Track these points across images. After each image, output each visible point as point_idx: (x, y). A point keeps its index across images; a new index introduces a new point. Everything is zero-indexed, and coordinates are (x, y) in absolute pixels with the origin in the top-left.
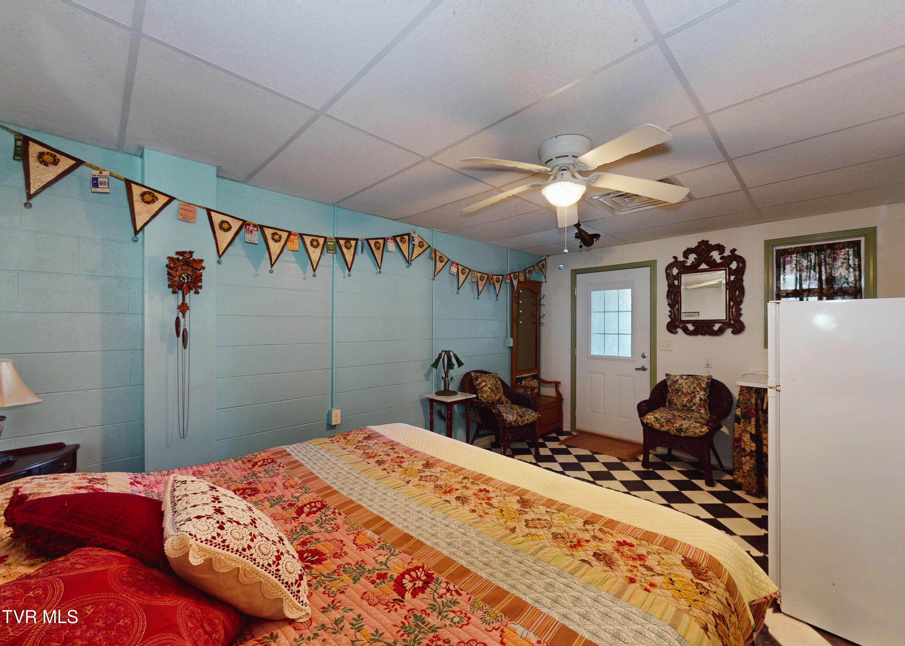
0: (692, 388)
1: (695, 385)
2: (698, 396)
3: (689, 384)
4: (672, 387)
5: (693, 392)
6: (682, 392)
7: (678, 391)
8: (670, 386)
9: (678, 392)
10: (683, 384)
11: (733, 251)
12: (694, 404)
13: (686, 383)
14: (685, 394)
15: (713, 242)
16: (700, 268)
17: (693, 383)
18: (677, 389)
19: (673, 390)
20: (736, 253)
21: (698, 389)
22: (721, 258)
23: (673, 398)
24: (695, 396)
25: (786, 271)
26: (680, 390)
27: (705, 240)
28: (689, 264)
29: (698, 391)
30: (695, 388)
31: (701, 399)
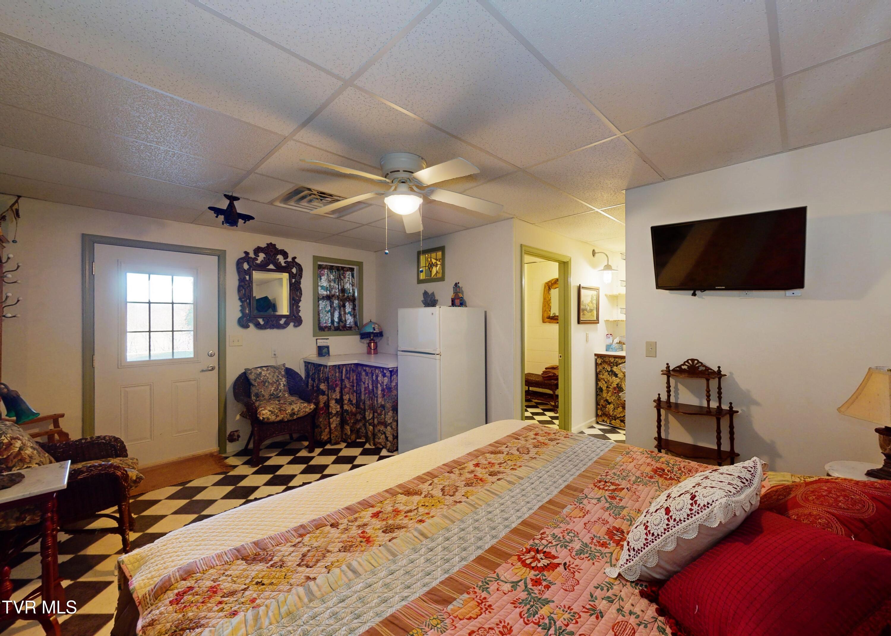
0: (276, 377)
1: (277, 374)
2: (282, 383)
3: (272, 374)
4: (258, 380)
5: (278, 381)
6: (269, 382)
7: (264, 382)
8: (255, 380)
9: (265, 384)
10: (267, 375)
11: (294, 258)
12: (280, 391)
13: (269, 374)
14: (271, 384)
15: (279, 247)
16: (269, 267)
17: (275, 373)
18: (263, 381)
19: (258, 383)
20: (296, 260)
21: (281, 377)
22: (285, 262)
23: (260, 390)
24: (280, 384)
25: (322, 280)
26: (266, 381)
27: (273, 243)
28: (258, 262)
29: (281, 379)
30: (278, 377)
31: (284, 386)
